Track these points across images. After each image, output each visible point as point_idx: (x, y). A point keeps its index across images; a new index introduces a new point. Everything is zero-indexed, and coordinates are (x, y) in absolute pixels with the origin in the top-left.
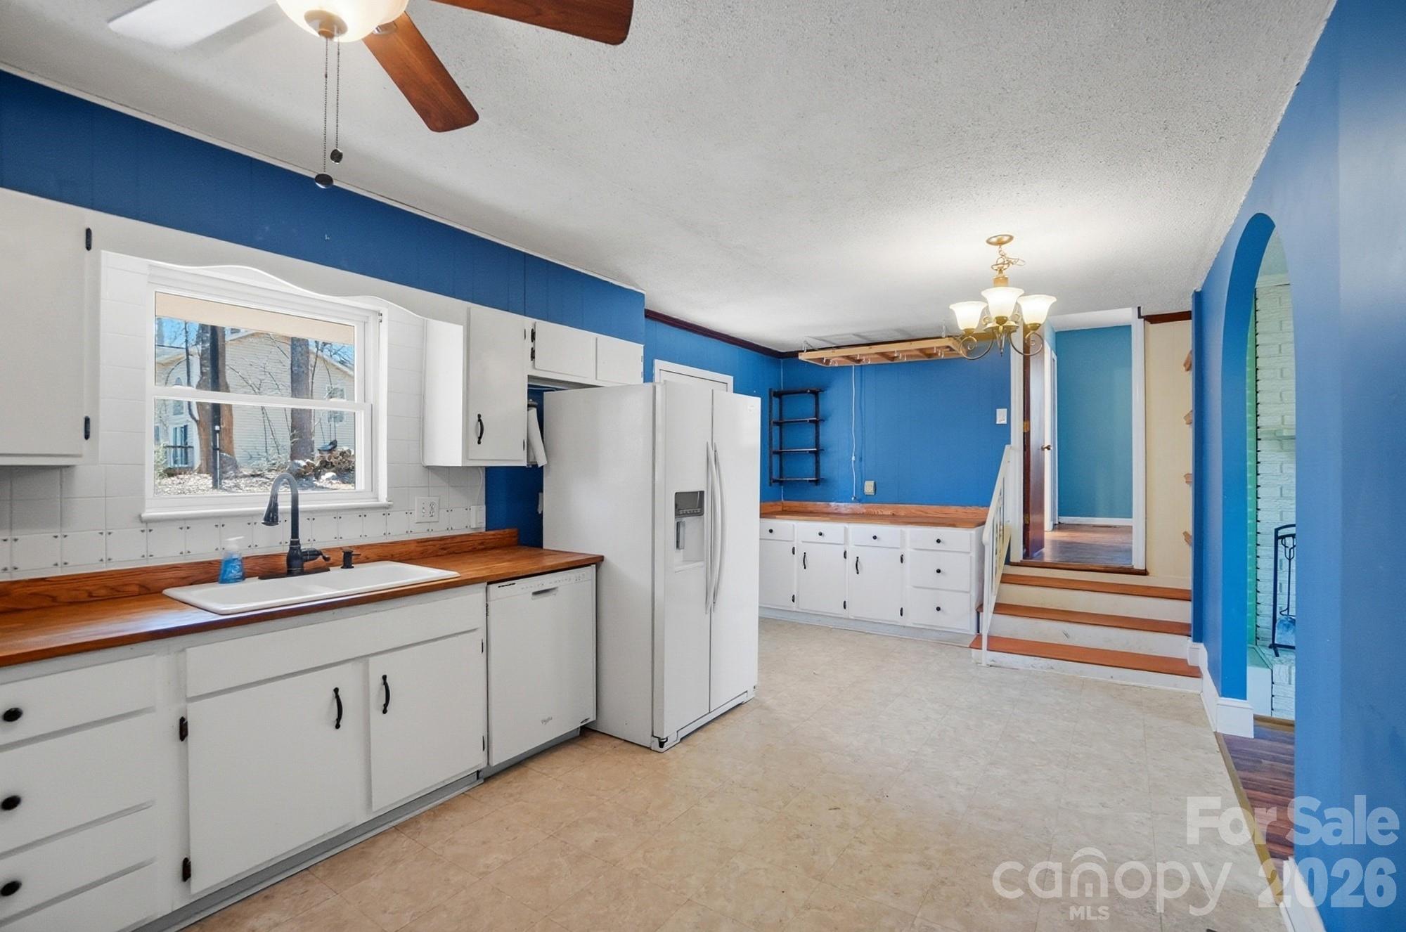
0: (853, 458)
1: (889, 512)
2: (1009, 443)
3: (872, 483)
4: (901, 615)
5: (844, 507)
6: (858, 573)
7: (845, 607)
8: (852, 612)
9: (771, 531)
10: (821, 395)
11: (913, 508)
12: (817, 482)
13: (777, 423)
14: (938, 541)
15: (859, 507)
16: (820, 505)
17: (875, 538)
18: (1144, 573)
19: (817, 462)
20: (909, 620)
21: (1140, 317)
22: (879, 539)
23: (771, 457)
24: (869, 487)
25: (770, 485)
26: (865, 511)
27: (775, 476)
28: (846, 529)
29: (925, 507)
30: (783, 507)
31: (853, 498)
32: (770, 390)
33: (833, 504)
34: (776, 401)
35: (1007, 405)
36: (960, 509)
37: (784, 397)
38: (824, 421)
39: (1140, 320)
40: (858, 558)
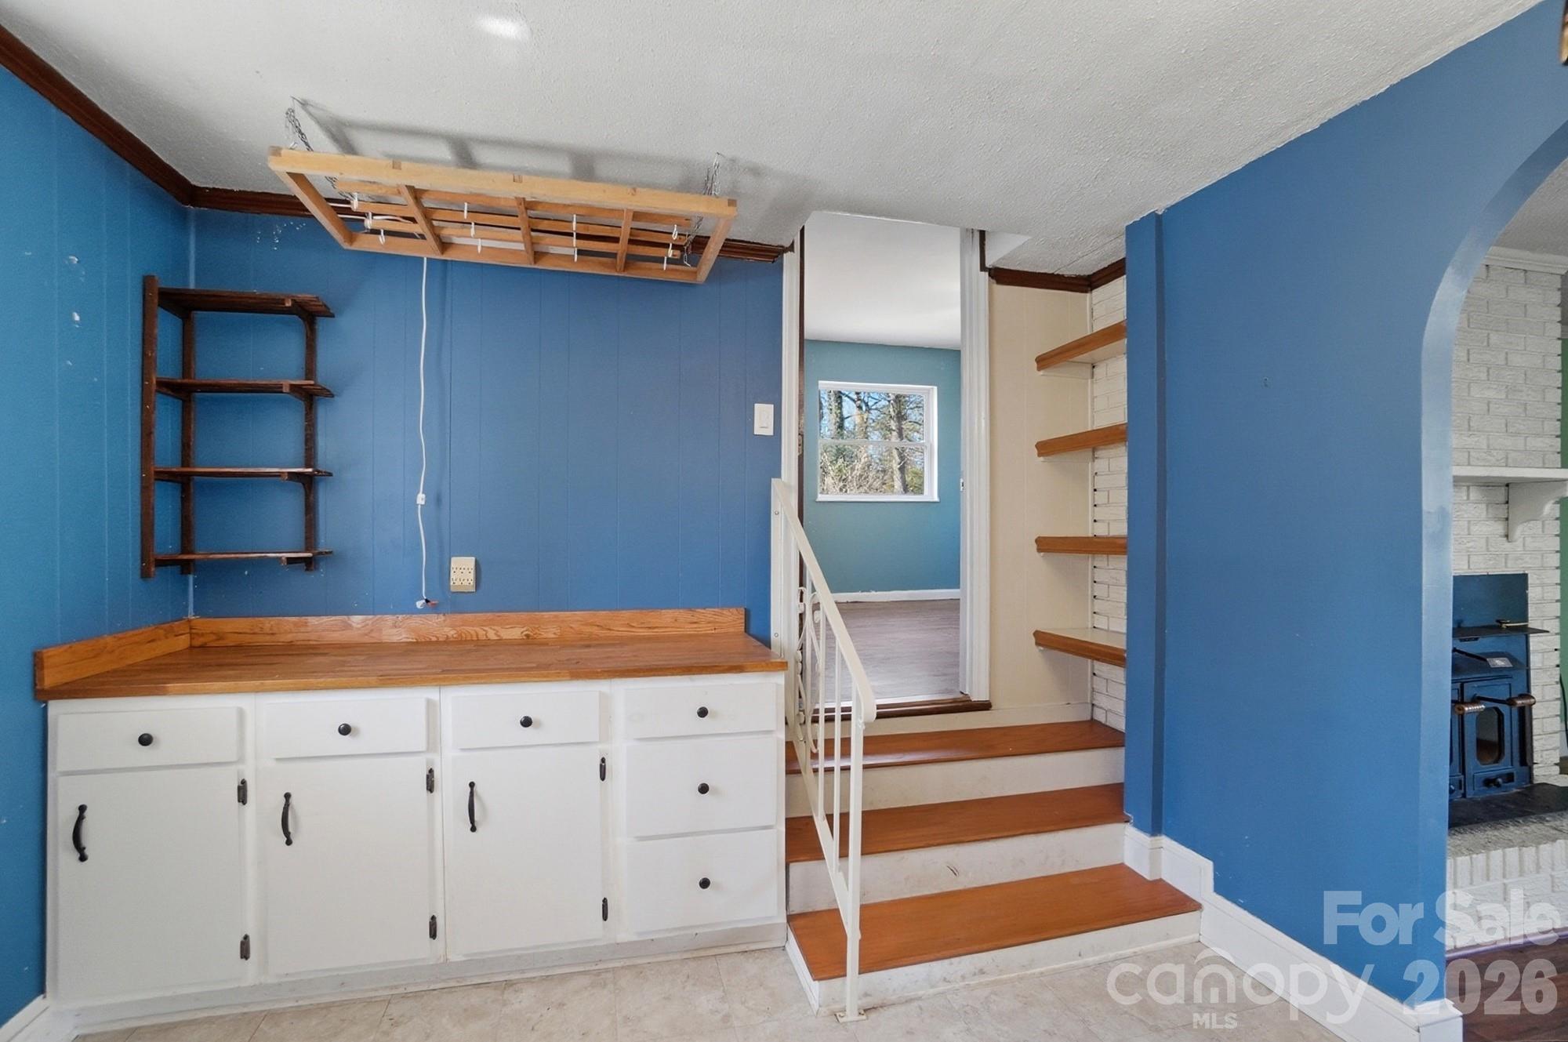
0: (421, 499)
1: (515, 633)
2: (779, 476)
3: (469, 562)
4: (605, 917)
5: (395, 629)
6: (473, 829)
7: (433, 934)
8: (456, 946)
9: (146, 740)
10: (322, 324)
11: (575, 620)
12: (309, 564)
13: (167, 387)
14: (703, 713)
15: (439, 626)
16: (321, 627)
17: (527, 722)
18: (985, 706)
19: (310, 509)
20: (625, 929)
21: (983, 268)
22: (539, 724)
23: (145, 489)
24: (462, 572)
25: (145, 574)
26: (452, 633)
27: (166, 542)
28: (430, 703)
29: (602, 615)
30: (192, 636)
31: (420, 604)
32: (147, 282)
33: (356, 620)
34: (167, 326)
35: (774, 397)
36: (682, 615)
37: (199, 315)
38: (332, 396)
39: (983, 273)
40: (472, 785)
